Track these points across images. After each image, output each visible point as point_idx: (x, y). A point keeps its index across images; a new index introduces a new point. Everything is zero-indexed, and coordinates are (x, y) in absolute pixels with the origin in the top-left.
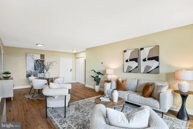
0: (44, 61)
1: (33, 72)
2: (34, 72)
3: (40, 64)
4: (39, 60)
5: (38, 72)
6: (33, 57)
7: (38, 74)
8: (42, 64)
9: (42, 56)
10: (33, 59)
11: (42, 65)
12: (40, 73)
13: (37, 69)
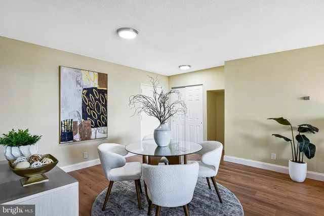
0: (106, 91)
1: (79, 123)
2: (81, 125)
3: (96, 100)
4: (96, 88)
5: (92, 124)
6: (79, 79)
7: (92, 129)
8: (103, 99)
9: (103, 78)
10: (78, 86)
11: (103, 105)
12: (96, 126)
13: (91, 117)
